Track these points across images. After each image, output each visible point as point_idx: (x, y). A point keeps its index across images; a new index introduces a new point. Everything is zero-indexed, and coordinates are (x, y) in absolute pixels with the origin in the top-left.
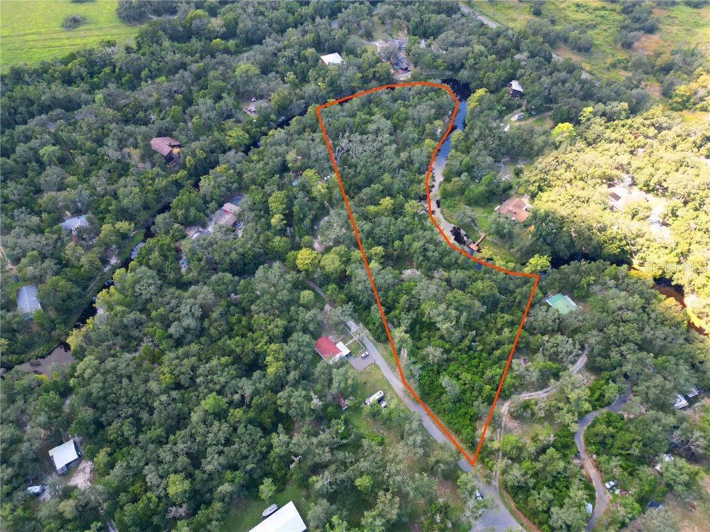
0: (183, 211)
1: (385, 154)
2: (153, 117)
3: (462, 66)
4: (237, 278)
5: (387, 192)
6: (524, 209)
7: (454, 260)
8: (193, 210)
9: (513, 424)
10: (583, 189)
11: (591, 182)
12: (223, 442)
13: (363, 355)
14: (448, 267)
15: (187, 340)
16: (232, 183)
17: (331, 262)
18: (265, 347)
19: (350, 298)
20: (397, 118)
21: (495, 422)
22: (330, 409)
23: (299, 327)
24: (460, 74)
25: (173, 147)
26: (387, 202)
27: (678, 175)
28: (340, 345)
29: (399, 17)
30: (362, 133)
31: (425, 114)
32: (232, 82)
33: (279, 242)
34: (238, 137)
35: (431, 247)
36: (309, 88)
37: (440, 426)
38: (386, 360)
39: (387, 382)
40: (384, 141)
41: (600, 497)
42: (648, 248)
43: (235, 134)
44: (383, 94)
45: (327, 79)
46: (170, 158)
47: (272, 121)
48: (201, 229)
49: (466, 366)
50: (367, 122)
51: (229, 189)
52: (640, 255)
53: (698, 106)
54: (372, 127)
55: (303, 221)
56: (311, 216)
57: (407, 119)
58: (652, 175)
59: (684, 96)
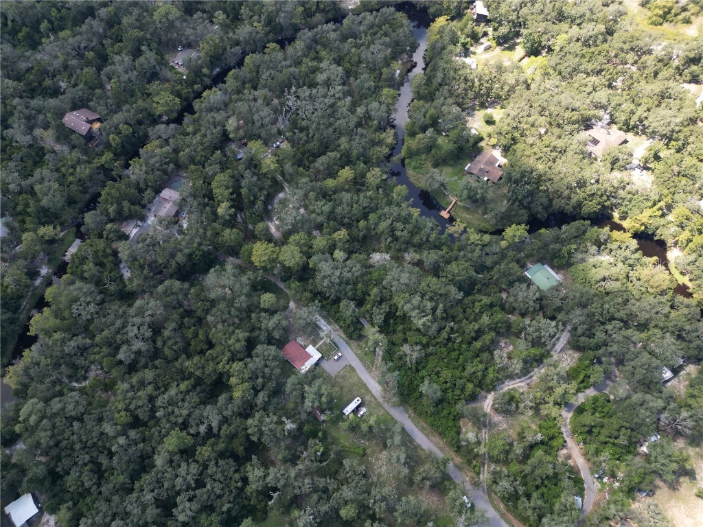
0: (115, 207)
1: (340, 111)
2: (63, 85)
4: (186, 285)
5: (346, 160)
6: (497, 165)
7: (424, 239)
8: (126, 204)
9: (497, 418)
10: (559, 137)
11: (568, 128)
12: (193, 485)
13: (336, 358)
14: (419, 247)
15: (141, 364)
16: (167, 164)
17: (291, 255)
18: (227, 367)
19: (317, 295)
20: (349, 62)
22: (306, 428)
23: (263, 337)
25: (91, 122)
26: (346, 173)
27: (662, 111)
28: (311, 349)
30: (312, 85)
31: (381, 56)
32: (151, 30)
33: (229, 235)
34: (167, 104)
35: (399, 225)
36: (243, 31)
37: (422, 430)
38: (361, 360)
39: (364, 386)
40: (337, 96)
41: (589, 487)
42: (630, 201)
43: (163, 100)
44: (329, 31)
45: (263, 17)
46: (90, 137)
47: (205, 75)
48: (140, 223)
49: (446, 361)
50: (314, 71)
51: (165, 172)
52: (623, 208)
53: (680, 17)
54: (321, 78)
55: (254, 205)
56: (262, 198)
57: (360, 62)
58: (633, 113)
59: (665, 7)
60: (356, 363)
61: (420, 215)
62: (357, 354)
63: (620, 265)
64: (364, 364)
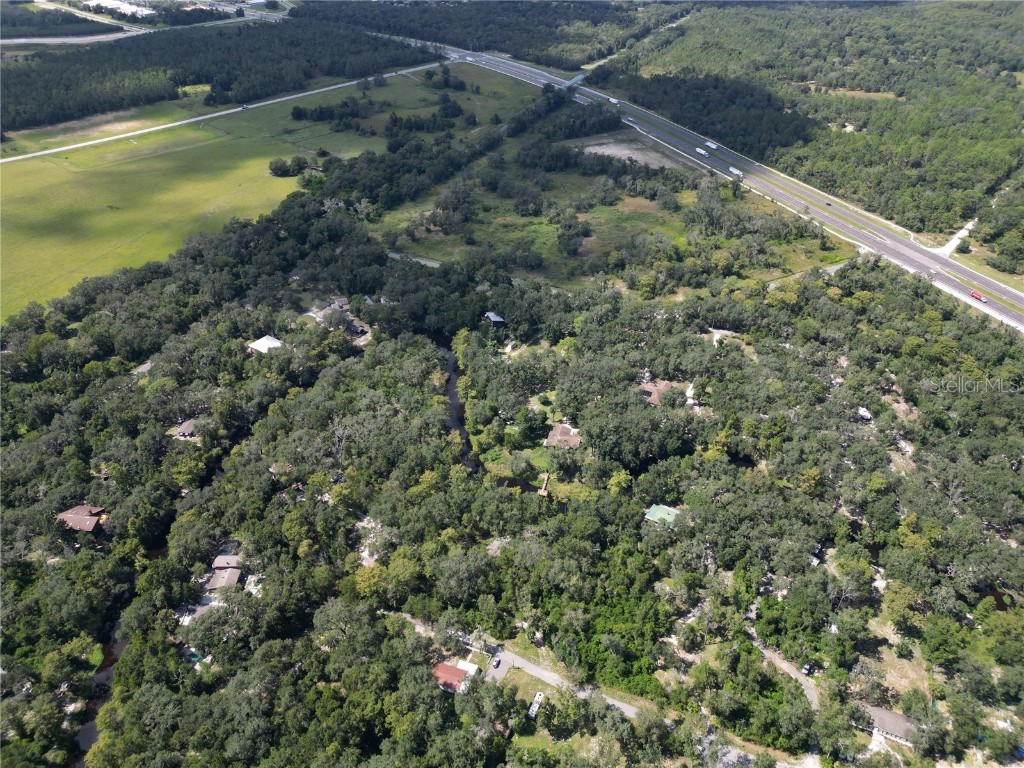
0: (162, 590)
2: (42, 489)
3: (426, 312)
4: (288, 641)
5: (421, 466)
6: (573, 433)
10: (616, 395)
11: (621, 386)
13: (494, 662)
14: (535, 520)
16: (213, 529)
17: (402, 567)
18: (378, 707)
19: (447, 603)
21: (672, 662)
23: (405, 663)
24: (427, 321)
25: (98, 514)
26: (429, 477)
27: (691, 355)
28: (462, 664)
29: (325, 280)
30: (355, 413)
31: (417, 372)
33: (321, 574)
34: (191, 472)
35: (506, 506)
36: (255, 385)
37: (622, 699)
38: (523, 656)
39: (539, 681)
41: (805, 686)
42: (703, 430)
43: (181, 470)
44: (352, 364)
45: (274, 367)
46: (98, 530)
47: (222, 437)
49: (612, 618)
50: (352, 400)
51: (212, 538)
52: (700, 439)
53: (665, 290)
54: (361, 404)
57: (396, 383)
58: (667, 363)
59: (649, 285)
60: (519, 662)
61: (522, 492)
62: (516, 653)
63: (723, 477)
64: (529, 660)
